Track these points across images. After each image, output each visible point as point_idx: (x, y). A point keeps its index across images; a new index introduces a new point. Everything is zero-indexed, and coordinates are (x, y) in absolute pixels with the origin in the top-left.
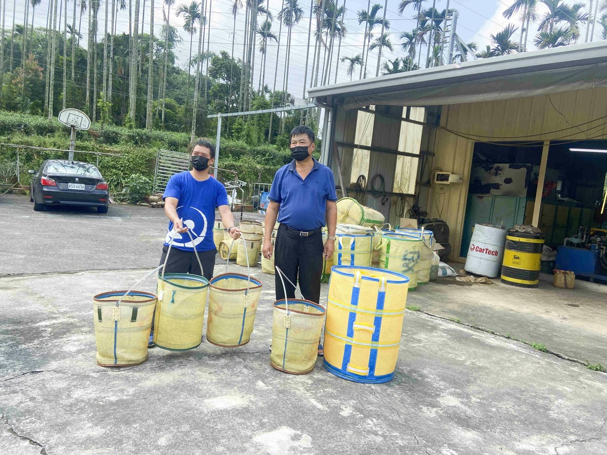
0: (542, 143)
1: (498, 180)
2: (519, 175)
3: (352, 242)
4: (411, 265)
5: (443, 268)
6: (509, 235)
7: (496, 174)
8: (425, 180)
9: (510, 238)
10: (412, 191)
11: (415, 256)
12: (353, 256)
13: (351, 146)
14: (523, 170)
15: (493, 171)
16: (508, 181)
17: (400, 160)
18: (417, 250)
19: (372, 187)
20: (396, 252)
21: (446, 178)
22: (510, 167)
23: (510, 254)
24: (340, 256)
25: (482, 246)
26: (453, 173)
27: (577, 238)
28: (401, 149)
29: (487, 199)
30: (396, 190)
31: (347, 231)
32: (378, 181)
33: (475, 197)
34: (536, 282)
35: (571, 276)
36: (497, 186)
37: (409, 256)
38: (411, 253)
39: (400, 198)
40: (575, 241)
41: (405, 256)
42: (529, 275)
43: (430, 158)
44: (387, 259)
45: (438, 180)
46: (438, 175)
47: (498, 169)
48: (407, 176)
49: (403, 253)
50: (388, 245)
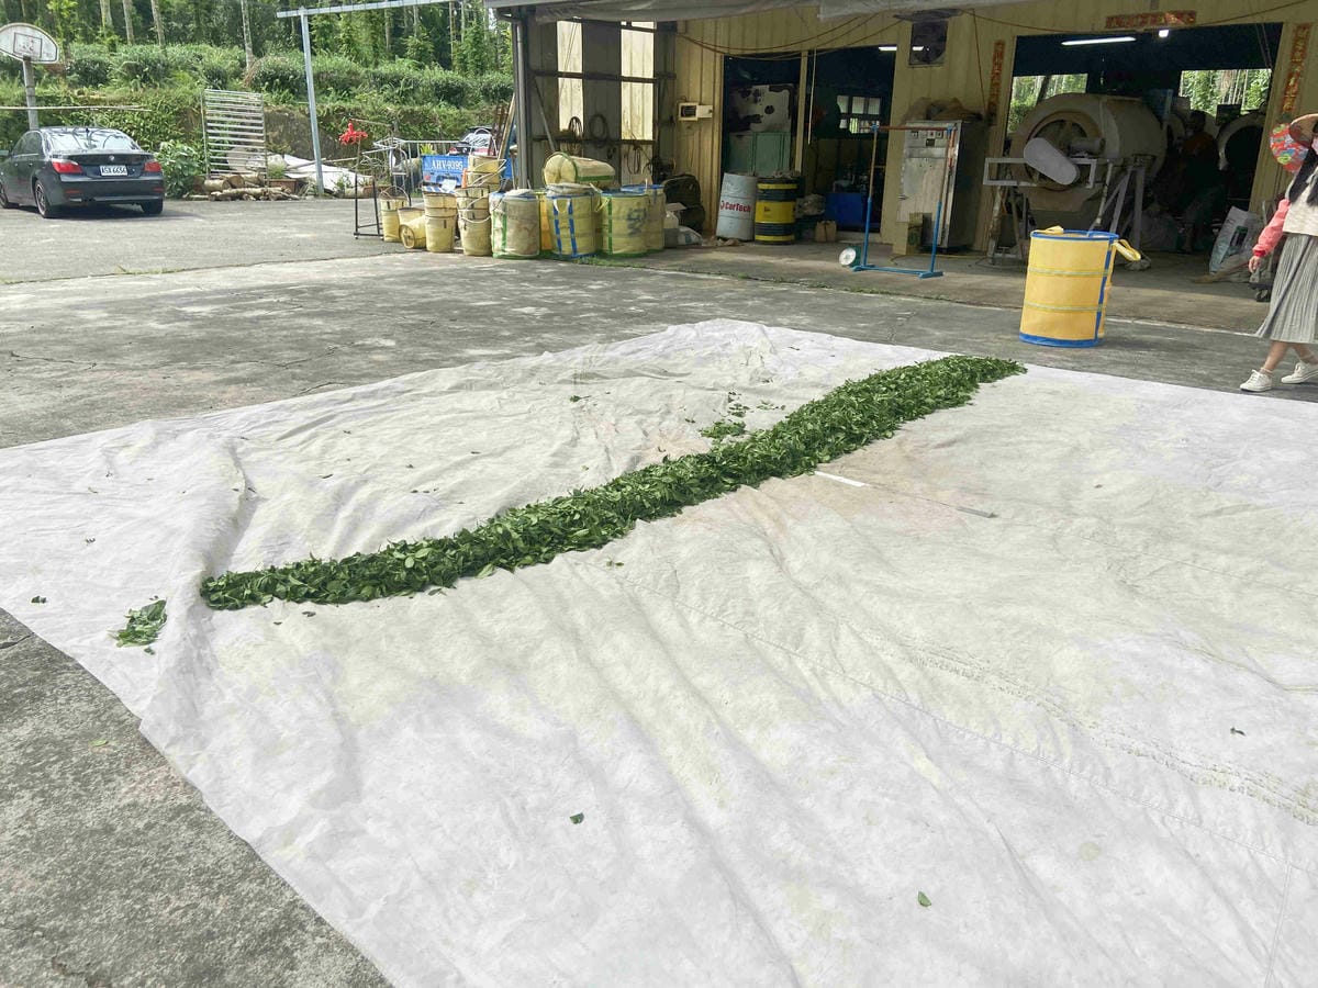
0: (800, 55)
1: (759, 109)
2: (779, 99)
3: (568, 203)
4: (637, 225)
5: (687, 234)
6: (760, 182)
7: (756, 101)
8: (665, 117)
9: (761, 186)
10: (649, 136)
11: (642, 214)
12: (571, 222)
13: (554, 74)
14: (785, 93)
15: (751, 96)
16: (769, 110)
17: (626, 88)
18: (642, 207)
19: (592, 134)
20: (619, 212)
21: (690, 111)
22: (770, 90)
23: (761, 205)
24: (557, 222)
25: (732, 201)
26: (700, 104)
27: (846, 179)
28: (625, 73)
29: (747, 138)
30: (626, 136)
31: (561, 191)
32: (598, 121)
33: (733, 137)
34: (792, 237)
35: (833, 225)
36: (757, 118)
37: (635, 215)
38: (636, 211)
39: (632, 147)
40: (844, 183)
41: (629, 215)
42: (785, 229)
43: (669, 82)
44: (610, 222)
45: (682, 115)
46: (683, 107)
47: (757, 94)
48: (638, 112)
49: (627, 212)
50: (610, 205)
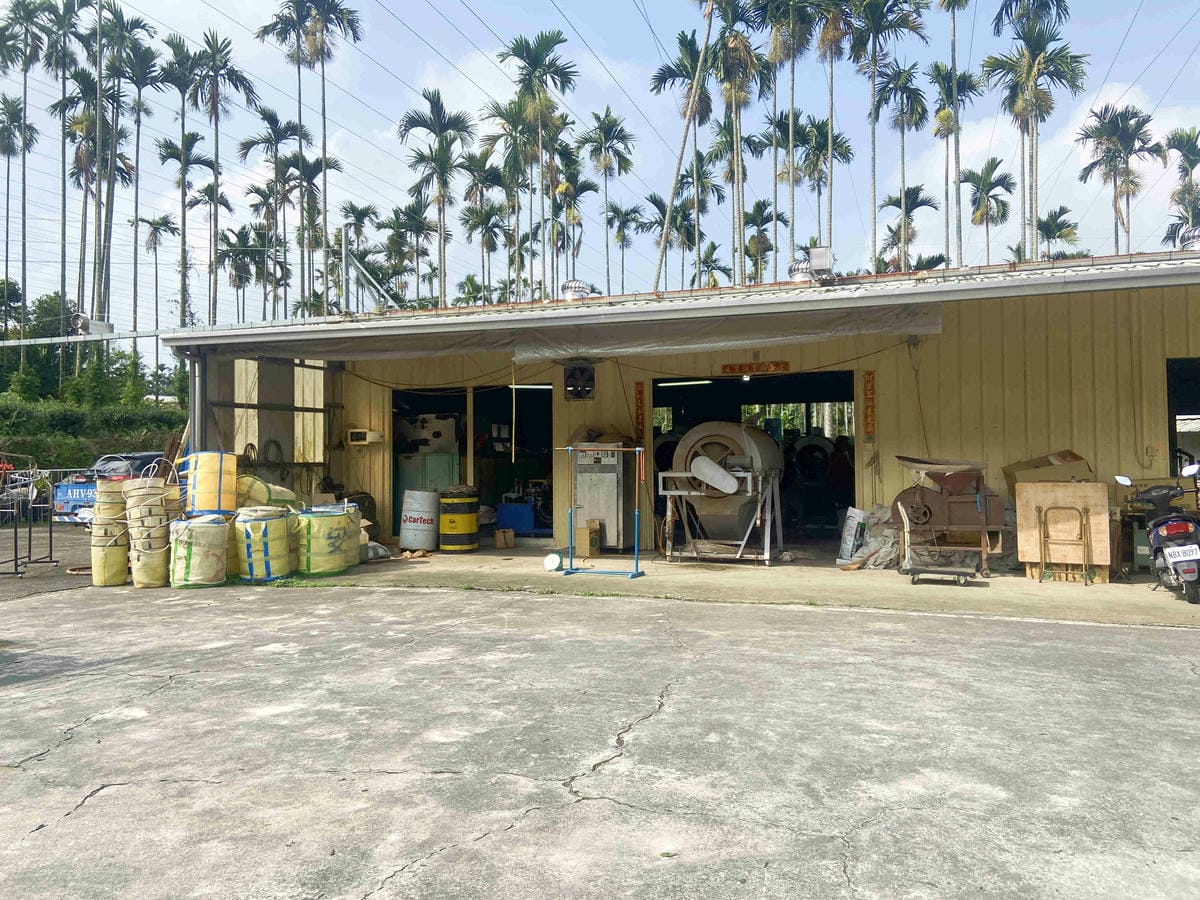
0: (465, 391)
1: (426, 434)
2: (447, 426)
3: (263, 526)
4: (337, 544)
5: (374, 548)
6: (442, 497)
7: (423, 427)
8: (335, 441)
9: (443, 500)
10: (320, 459)
11: (342, 532)
12: (266, 544)
13: (231, 405)
14: (451, 421)
15: (419, 424)
16: (437, 435)
17: (298, 417)
18: (342, 525)
19: (266, 459)
20: (319, 531)
21: (362, 437)
22: (437, 418)
23: (445, 518)
24: (249, 546)
25: (415, 515)
26: (371, 430)
27: (514, 492)
28: (298, 403)
29: (417, 459)
30: (298, 459)
31: (255, 514)
32: (273, 449)
33: (401, 458)
34: (476, 546)
35: (511, 533)
36: (425, 442)
37: (335, 534)
38: (336, 530)
39: (304, 470)
40: (513, 496)
41: (329, 534)
42: (470, 539)
43: (338, 412)
44: (309, 541)
45: (352, 440)
46: (352, 433)
47: (424, 421)
48: (310, 438)
49: (327, 532)
50: (309, 524)
